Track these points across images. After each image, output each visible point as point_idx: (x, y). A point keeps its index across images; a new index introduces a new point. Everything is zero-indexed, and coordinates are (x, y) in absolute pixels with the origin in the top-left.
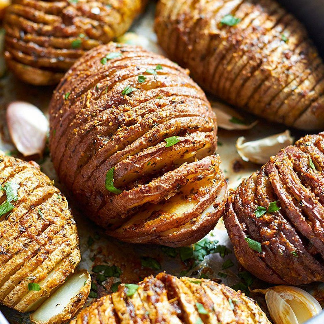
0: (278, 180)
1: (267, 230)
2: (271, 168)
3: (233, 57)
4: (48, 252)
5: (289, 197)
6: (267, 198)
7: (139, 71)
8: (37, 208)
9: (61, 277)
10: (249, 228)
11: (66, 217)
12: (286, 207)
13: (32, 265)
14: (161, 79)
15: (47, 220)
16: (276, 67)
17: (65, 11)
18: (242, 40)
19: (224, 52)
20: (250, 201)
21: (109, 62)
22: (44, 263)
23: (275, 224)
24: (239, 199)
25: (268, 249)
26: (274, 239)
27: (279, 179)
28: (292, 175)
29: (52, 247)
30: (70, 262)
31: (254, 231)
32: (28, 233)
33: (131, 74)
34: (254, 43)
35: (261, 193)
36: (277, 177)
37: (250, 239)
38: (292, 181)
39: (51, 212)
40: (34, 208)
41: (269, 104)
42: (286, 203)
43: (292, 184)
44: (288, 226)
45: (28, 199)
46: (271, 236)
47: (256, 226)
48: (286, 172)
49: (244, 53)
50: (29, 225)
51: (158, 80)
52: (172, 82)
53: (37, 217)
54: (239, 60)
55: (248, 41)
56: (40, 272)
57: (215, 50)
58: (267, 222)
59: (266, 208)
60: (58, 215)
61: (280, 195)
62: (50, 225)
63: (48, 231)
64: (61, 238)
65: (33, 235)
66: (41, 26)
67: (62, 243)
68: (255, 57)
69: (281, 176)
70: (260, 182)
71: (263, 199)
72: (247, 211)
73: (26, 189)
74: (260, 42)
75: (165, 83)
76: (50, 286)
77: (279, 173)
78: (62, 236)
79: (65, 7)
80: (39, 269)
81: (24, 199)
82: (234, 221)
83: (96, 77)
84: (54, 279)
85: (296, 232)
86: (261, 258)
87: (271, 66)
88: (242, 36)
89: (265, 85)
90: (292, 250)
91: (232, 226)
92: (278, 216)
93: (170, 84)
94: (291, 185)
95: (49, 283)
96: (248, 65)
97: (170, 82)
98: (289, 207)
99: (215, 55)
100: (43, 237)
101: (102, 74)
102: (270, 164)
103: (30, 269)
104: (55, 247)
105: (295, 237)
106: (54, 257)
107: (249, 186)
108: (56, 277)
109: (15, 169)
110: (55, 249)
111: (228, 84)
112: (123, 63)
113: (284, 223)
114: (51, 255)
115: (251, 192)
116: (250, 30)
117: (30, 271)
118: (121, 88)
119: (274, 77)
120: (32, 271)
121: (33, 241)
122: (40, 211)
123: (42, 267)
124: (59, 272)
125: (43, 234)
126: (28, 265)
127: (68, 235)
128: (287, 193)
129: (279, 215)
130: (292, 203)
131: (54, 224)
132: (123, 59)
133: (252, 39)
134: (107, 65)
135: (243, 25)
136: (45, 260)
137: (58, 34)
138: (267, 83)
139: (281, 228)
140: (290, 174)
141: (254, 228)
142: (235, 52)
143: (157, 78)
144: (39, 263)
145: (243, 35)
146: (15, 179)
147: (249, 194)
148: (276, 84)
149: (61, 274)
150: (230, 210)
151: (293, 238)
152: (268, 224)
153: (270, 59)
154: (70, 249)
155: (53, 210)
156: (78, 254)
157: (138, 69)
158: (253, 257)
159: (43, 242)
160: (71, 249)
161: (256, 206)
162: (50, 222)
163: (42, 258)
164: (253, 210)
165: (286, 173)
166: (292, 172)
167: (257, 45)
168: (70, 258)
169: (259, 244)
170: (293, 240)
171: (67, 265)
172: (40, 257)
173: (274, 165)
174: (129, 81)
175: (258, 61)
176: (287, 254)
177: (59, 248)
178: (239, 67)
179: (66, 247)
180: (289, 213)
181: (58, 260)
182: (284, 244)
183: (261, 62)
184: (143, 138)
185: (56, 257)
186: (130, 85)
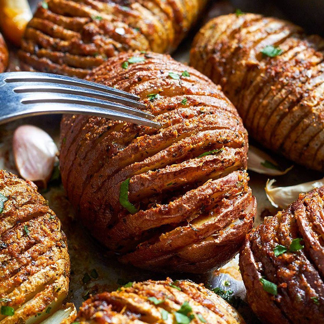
0: (303, 216)
1: (285, 270)
2: (299, 205)
3: (271, 90)
4: (29, 274)
5: (315, 235)
6: (290, 236)
7: (163, 75)
8: (24, 224)
9: (41, 305)
10: (265, 268)
11: (55, 238)
12: (311, 247)
13: (8, 285)
14: (186, 85)
15: (33, 239)
16: (318, 104)
17: (86, 27)
18: (283, 72)
19: (261, 85)
20: (269, 238)
21: (131, 66)
22: (22, 285)
23: (296, 265)
24: (257, 237)
25: (285, 293)
26: (293, 281)
27: (305, 215)
28: (320, 212)
29: (34, 268)
30: (54, 288)
31: (271, 271)
32: (9, 250)
33: (153, 77)
34: (296, 77)
35: (283, 230)
36: (304, 214)
37: (265, 280)
38: (320, 219)
39: (39, 230)
40: (20, 223)
41: (307, 145)
42: (311, 241)
43: (320, 222)
44: (311, 269)
45: (14, 212)
46: (290, 278)
47: (274, 267)
48: (314, 208)
49: (283, 86)
50: (12, 241)
51: (183, 85)
52: (198, 90)
53: (22, 234)
54: (277, 94)
55: (289, 74)
56: (17, 295)
57: (251, 82)
58: (286, 261)
59: (287, 247)
60: (46, 235)
61: (304, 233)
62: (35, 244)
63: (32, 250)
64: (46, 260)
65: (15, 252)
66: (58, 40)
67: (47, 265)
68: (295, 91)
69: (309, 213)
70: (284, 219)
71: (285, 237)
72: (265, 249)
73: (15, 202)
74: (303, 76)
75: (191, 89)
76: (27, 313)
77: (307, 210)
78: (48, 258)
79: (86, 23)
80: (16, 291)
81: (10, 212)
82: (248, 259)
83: (115, 80)
84: (32, 306)
85: (319, 276)
86: (276, 302)
87: (312, 102)
88: (282, 68)
89: (304, 122)
90: (313, 295)
91: (247, 265)
92: (300, 256)
93: (197, 91)
94: (318, 223)
95: (26, 309)
96: (287, 99)
97: (197, 90)
98: (313, 247)
99: (251, 88)
100: (26, 256)
101: (121, 76)
102: (298, 201)
103: (6, 290)
104: (38, 269)
105: (317, 281)
106: (35, 280)
107: (271, 224)
108: (35, 304)
109: (6, 181)
110: (38, 271)
111: (263, 120)
112: (145, 67)
113: (306, 265)
114: (32, 277)
115: (272, 230)
116: (293, 62)
117: (5, 292)
118: (140, 89)
119: (314, 114)
120: (8, 292)
121: (13, 259)
122: (27, 228)
123: (19, 290)
124: (40, 298)
125: (26, 253)
126: (4, 284)
127: (55, 259)
128: (314, 231)
129: (302, 255)
130: (318, 242)
131: (40, 243)
132: (146, 63)
133: (294, 72)
134: (128, 68)
135: (286, 58)
136: (24, 282)
137: (74, 51)
138: (306, 121)
139: (302, 270)
140: (319, 211)
141: (272, 268)
142: (273, 85)
143: (182, 83)
144: (17, 284)
145: (284, 68)
146: (4, 191)
147: (270, 231)
148: (316, 122)
149: (41, 301)
150: (246, 247)
151: (315, 282)
152: (287, 264)
153: (312, 94)
154: (55, 274)
155: (41, 229)
156: (64, 281)
157: (162, 73)
158: (268, 302)
159: (25, 262)
160: (57, 275)
161: (276, 244)
162: (36, 241)
163: (21, 278)
164: (272, 248)
165: (314, 210)
166: (321, 209)
167: (299, 78)
168: (54, 284)
169: (275, 287)
170: (315, 284)
171: (49, 292)
172: (18, 278)
173: (302, 202)
174: (151, 83)
175: (299, 96)
176: (306, 300)
177: (43, 271)
178: (276, 101)
179: (51, 271)
180: (314, 254)
181: (39, 284)
182: (305, 288)
183: (302, 97)
184: (166, 152)
185: (38, 280)
186: (150, 87)
